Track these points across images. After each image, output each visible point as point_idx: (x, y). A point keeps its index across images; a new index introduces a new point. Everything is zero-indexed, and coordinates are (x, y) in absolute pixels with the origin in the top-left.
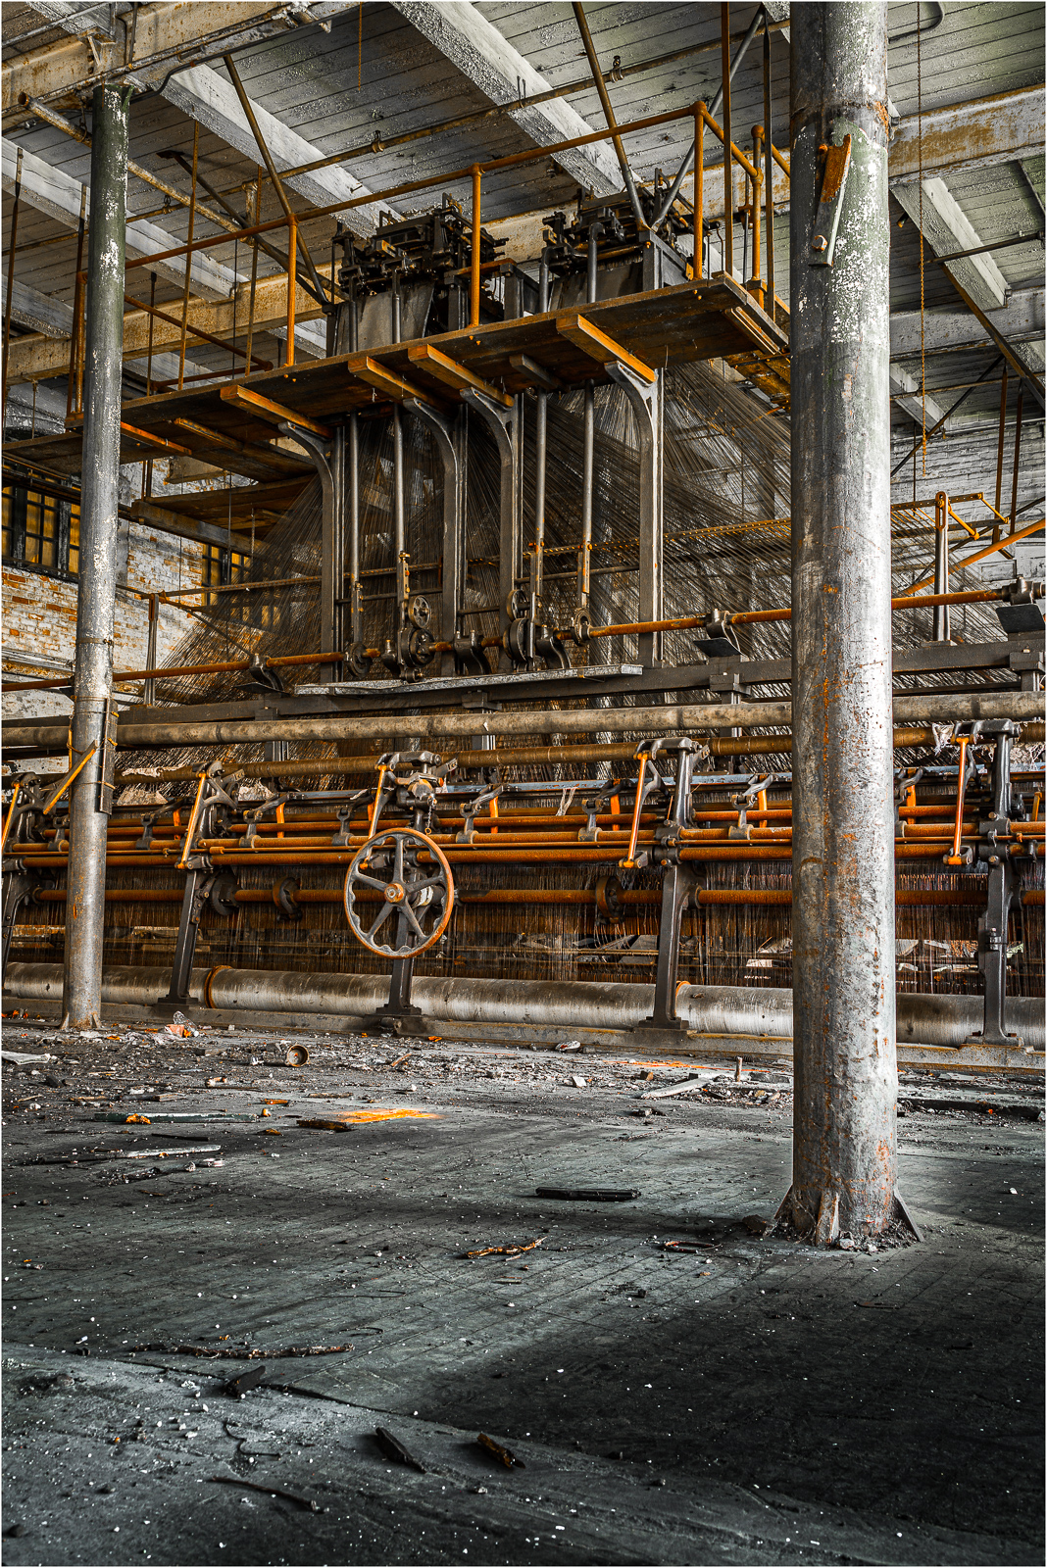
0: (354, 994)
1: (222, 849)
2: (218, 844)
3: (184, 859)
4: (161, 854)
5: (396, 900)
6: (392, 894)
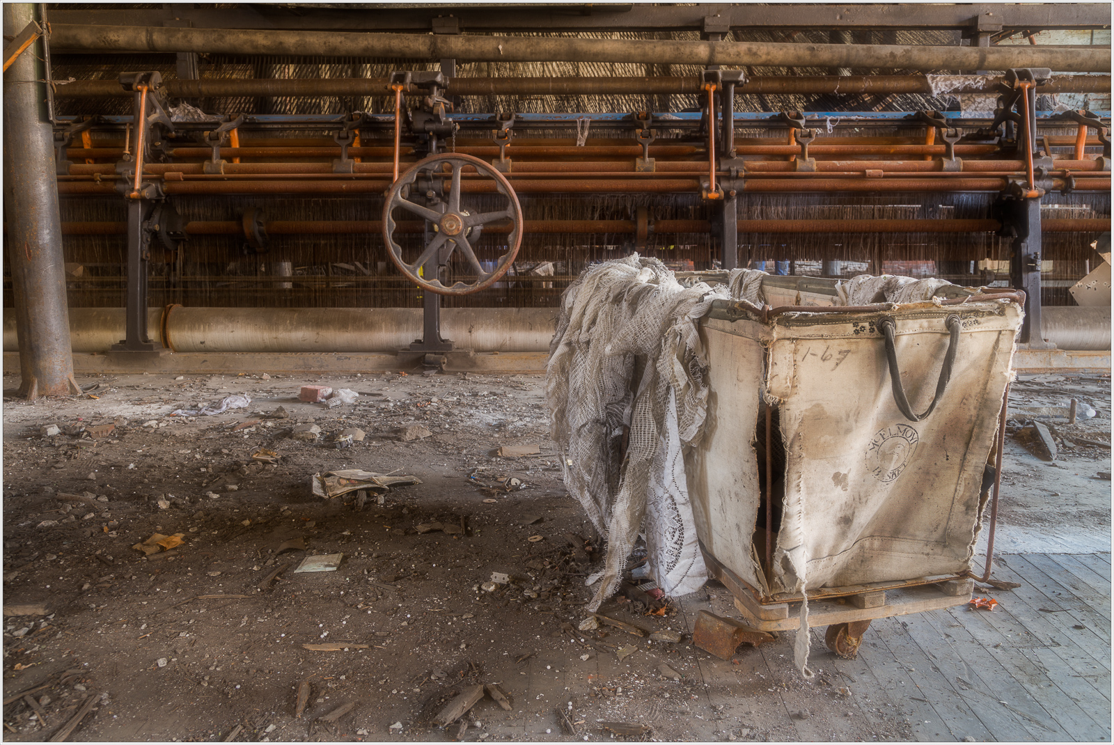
0: (359, 329)
1: (181, 175)
2: (175, 171)
3: (138, 186)
4: (92, 180)
5: (455, 233)
6: (451, 226)
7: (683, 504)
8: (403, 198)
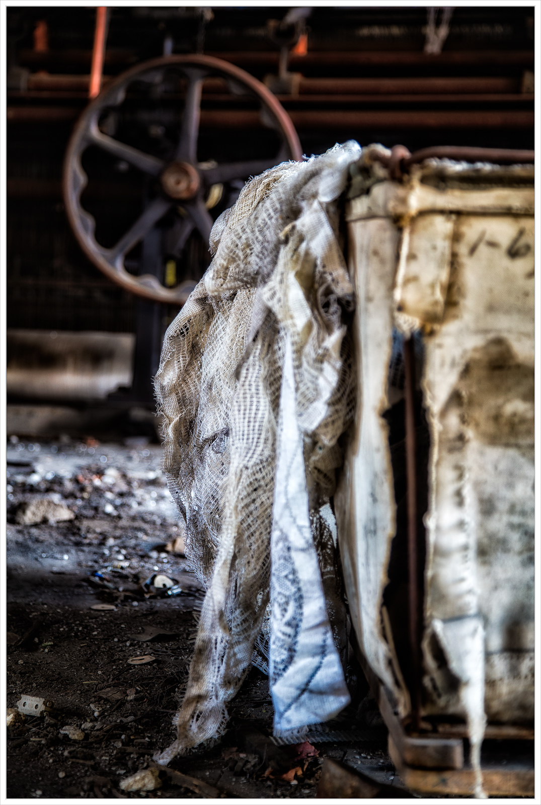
5: (184, 195)
6: (178, 183)
7: (303, 550)
8: (102, 131)
